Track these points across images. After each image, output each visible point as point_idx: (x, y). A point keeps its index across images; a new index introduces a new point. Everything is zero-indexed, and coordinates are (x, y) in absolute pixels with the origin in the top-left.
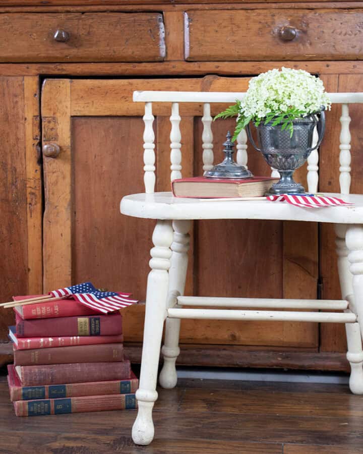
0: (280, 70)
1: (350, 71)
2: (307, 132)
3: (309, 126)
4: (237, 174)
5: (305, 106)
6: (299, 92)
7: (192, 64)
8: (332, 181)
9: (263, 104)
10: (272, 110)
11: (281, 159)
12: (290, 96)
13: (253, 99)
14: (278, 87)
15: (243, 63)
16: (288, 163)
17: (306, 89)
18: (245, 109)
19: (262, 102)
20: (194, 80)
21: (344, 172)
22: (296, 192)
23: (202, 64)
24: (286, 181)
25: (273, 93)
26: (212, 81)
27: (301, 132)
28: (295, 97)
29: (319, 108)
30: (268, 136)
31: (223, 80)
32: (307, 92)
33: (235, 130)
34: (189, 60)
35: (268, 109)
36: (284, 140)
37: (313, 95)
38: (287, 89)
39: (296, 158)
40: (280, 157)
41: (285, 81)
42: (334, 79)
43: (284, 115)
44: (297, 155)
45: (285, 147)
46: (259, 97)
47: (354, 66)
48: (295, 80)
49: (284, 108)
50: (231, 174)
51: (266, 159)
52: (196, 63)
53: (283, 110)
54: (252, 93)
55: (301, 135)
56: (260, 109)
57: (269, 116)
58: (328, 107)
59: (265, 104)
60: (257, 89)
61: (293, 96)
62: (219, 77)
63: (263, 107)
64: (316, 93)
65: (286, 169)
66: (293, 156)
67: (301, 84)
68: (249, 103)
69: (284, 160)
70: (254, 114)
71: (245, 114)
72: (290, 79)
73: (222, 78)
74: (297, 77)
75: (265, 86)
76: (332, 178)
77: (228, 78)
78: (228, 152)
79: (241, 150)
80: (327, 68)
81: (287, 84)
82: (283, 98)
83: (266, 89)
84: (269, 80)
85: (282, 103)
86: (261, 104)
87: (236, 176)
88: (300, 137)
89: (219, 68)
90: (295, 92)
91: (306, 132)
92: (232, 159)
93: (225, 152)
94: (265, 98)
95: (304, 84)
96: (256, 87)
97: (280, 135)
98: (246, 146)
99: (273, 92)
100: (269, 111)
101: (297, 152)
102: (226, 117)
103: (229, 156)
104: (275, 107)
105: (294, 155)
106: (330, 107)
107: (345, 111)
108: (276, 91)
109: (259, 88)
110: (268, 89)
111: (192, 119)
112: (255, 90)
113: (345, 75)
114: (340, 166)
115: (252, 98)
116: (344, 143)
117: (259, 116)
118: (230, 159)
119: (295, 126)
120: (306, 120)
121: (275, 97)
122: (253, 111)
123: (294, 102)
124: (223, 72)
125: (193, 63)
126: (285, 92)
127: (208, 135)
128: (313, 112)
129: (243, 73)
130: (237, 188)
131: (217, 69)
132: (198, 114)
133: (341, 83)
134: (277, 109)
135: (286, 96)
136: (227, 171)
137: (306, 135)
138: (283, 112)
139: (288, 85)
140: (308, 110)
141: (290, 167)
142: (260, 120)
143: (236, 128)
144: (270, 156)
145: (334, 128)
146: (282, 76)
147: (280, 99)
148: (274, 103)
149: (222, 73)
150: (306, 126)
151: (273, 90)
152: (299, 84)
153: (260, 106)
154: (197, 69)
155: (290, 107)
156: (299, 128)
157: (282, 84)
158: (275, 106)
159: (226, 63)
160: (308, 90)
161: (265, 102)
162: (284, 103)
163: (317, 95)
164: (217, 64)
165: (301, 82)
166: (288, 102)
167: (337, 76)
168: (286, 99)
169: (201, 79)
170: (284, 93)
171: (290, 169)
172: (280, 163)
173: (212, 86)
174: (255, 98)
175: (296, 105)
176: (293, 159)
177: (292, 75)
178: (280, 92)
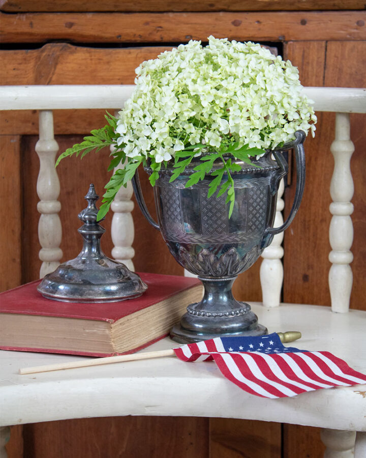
0: (205, 44)
1: (350, 34)
2: (265, 192)
3: (270, 178)
4: (108, 288)
5: (261, 134)
6: (249, 99)
7: (15, 19)
8: (310, 273)
9: (167, 129)
10: (188, 145)
11: (206, 257)
12: (228, 111)
13: (145, 116)
14: (199, 88)
15: (124, 15)
16: (222, 264)
17: (263, 93)
18: (125, 140)
19: (163, 124)
20: (20, 54)
21: (337, 264)
22: (239, 330)
23: (37, 19)
24: (217, 305)
25: (189, 103)
26: (58, 57)
27: (251, 193)
28: (238, 113)
29: (290, 137)
30: (178, 202)
31: (81, 55)
32: (264, 100)
33: (104, 191)
34: (8, 9)
35: (177, 141)
36: (215, 214)
37: (279, 106)
38: (219, 93)
39: (240, 253)
40: (205, 252)
41: (215, 75)
42: (315, 54)
43: (213, 157)
44: (243, 245)
45: (216, 230)
46: (156, 112)
47: (358, 23)
48: (238, 71)
49: (213, 140)
50: (96, 288)
51: (173, 252)
52: (24, 17)
53: (212, 144)
54: (140, 102)
55: (251, 201)
56: (161, 141)
57: (181, 159)
58: (310, 129)
59: (172, 128)
60: (153, 91)
61: (233, 111)
62: (73, 47)
63: (167, 136)
64: (285, 101)
65: (217, 277)
66: (233, 250)
67: (253, 81)
68: (134, 126)
69: (212, 258)
70: (145, 153)
71: (126, 150)
72: (228, 69)
73: (79, 48)
74: (242, 63)
75: (172, 87)
76: (310, 267)
77: (93, 50)
78: (91, 235)
79: (121, 215)
80: (303, 27)
81: (222, 80)
82: (210, 115)
83: (173, 94)
84: (180, 70)
85: (209, 128)
86: (162, 129)
87: (108, 293)
88: (249, 205)
89: (74, 27)
90: (240, 99)
91: (262, 192)
92: (98, 250)
93: (84, 235)
94: (170, 115)
95: (259, 80)
96: (151, 87)
97: (204, 203)
98: (131, 205)
99: (189, 101)
100: (180, 146)
101: (242, 240)
102: (83, 155)
103: (91, 245)
104: (193, 139)
105: (236, 246)
106: (314, 128)
107: (343, 129)
108: (197, 98)
109: (158, 89)
110: (177, 95)
111: (16, 141)
112: (149, 95)
113: (338, 43)
114: (330, 249)
115: (141, 113)
116: (338, 201)
117: (159, 159)
118: (94, 250)
119: (238, 181)
120: (264, 166)
121: (193, 114)
122: (145, 146)
123: (237, 126)
124: (82, 36)
125: (18, 16)
126: (217, 102)
127: (50, 183)
128: (278, 146)
129: (124, 39)
130: (107, 332)
131: (70, 31)
132: (28, 130)
133: (331, 61)
134: (198, 142)
135: (218, 111)
136: (86, 283)
137: (262, 200)
138: (211, 150)
139: (224, 83)
140: (267, 143)
141: (227, 271)
142: (159, 169)
143: (106, 187)
144: (181, 248)
145: (316, 159)
146: (208, 59)
147: (206, 118)
148: (191, 129)
149: (80, 40)
150: (262, 179)
151: (190, 97)
152: (247, 81)
153: (161, 134)
154: (26, 29)
155: (229, 136)
156: (246, 184)
157: (209, 80)
158: (195, 134)
159: (89, 16)
160: (269, 94)
161: (171, 124)
162: (213, 127)
163: (286, 106)
164: (69, 18)
165: (253, 75)
166: (223, 126)
167: (324, 44)
168: (217, 118)
169: (34, 53)
170: (213, 102)
171: (226, 275)
172: (204, 263)
173: (59, 66)
174: (148, 114)
175: (242, 134)
176: (233, 255)
177: (231, 59)
178: (205, 103)
